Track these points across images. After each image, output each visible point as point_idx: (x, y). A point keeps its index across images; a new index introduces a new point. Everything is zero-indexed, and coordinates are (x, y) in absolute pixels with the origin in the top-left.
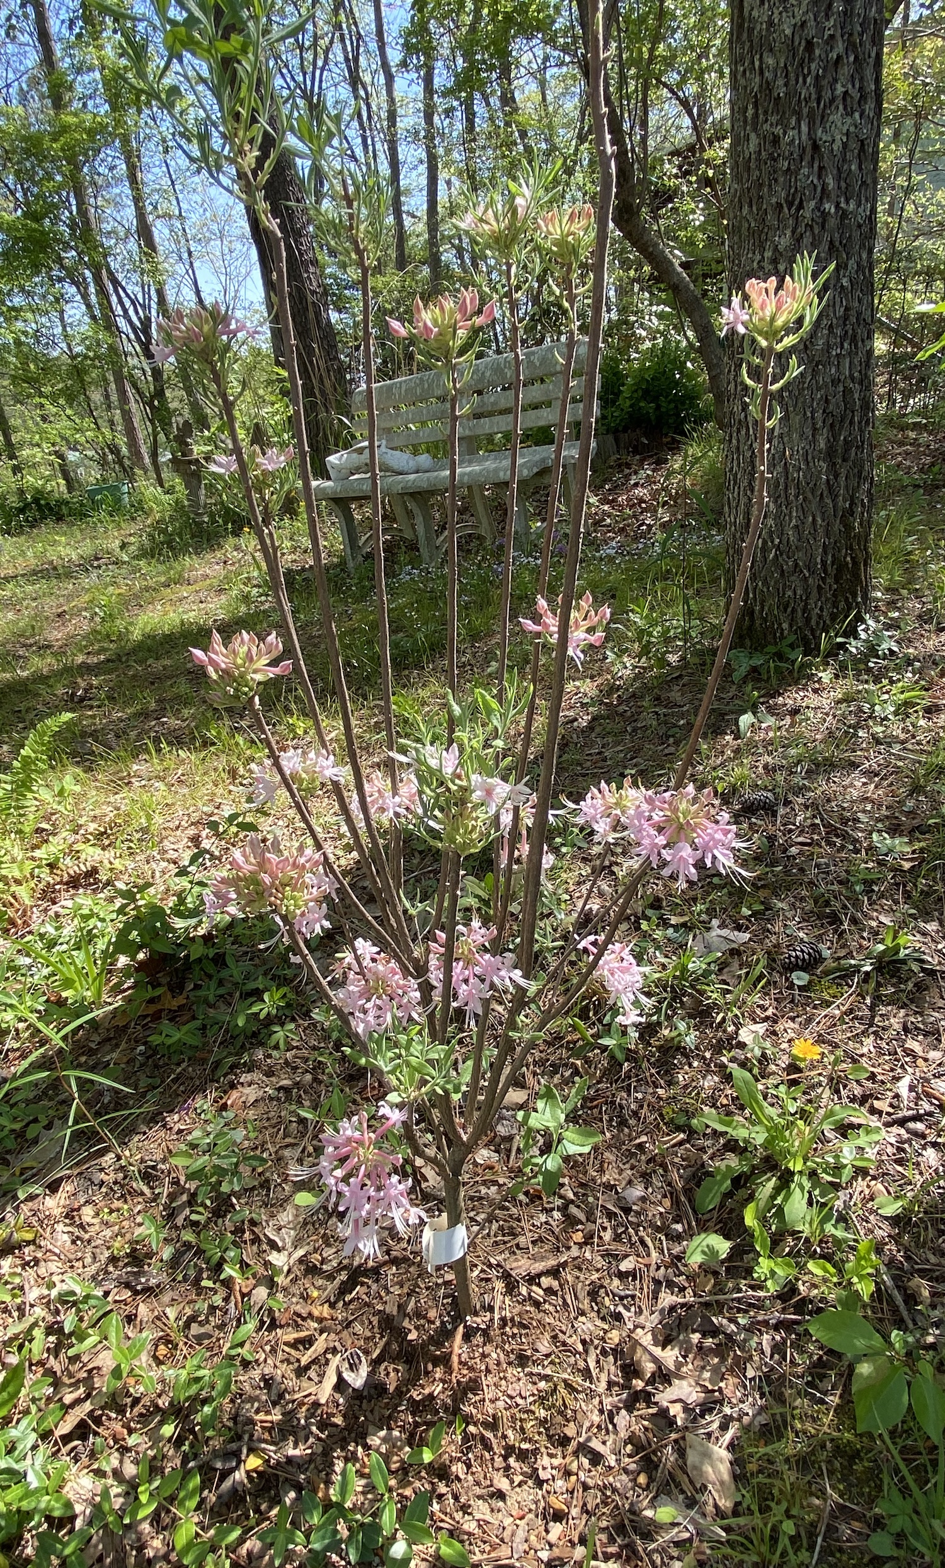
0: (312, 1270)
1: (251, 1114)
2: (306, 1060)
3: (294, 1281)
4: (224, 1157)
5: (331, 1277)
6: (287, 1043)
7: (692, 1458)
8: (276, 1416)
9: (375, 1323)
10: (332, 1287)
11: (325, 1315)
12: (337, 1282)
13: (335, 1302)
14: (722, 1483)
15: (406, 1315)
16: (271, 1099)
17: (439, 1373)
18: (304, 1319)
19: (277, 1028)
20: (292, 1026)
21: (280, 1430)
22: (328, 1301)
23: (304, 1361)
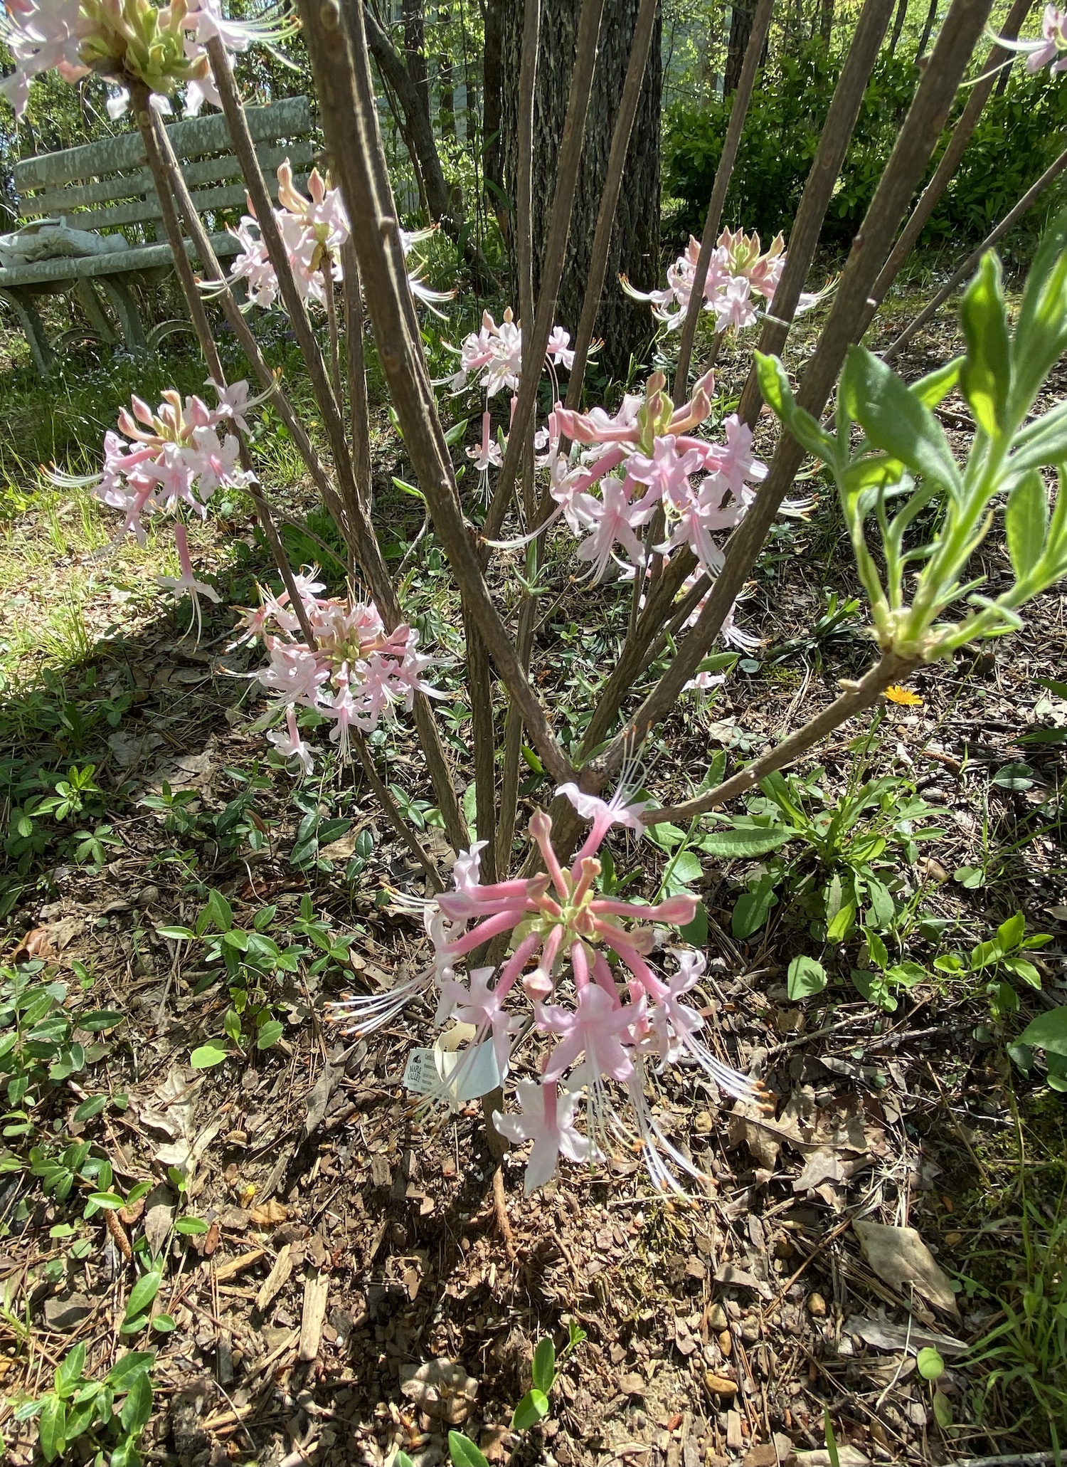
0: (232, 1155)
1: (71, 958)
2: (141, 870)
3: (209, 1181)
4: (42, 1028)
5: (269, 1157)
6: (103, 852)
7: (874, 1252)
8: (241, 1407)
9: (360, 1205)
10: (275, 1173)
11: (277, 1216)
12: (282, 1162)
13: (288, 1190)
14: (925, 1273)
15: (407, 1180)
16: (98, 930)
17: (483, 1247)
18: (241, 1233)
19: (84, 835)
20: (107, 829)
21: (252, 1430)
22: (275, 1193)
23: (263, 1300)
